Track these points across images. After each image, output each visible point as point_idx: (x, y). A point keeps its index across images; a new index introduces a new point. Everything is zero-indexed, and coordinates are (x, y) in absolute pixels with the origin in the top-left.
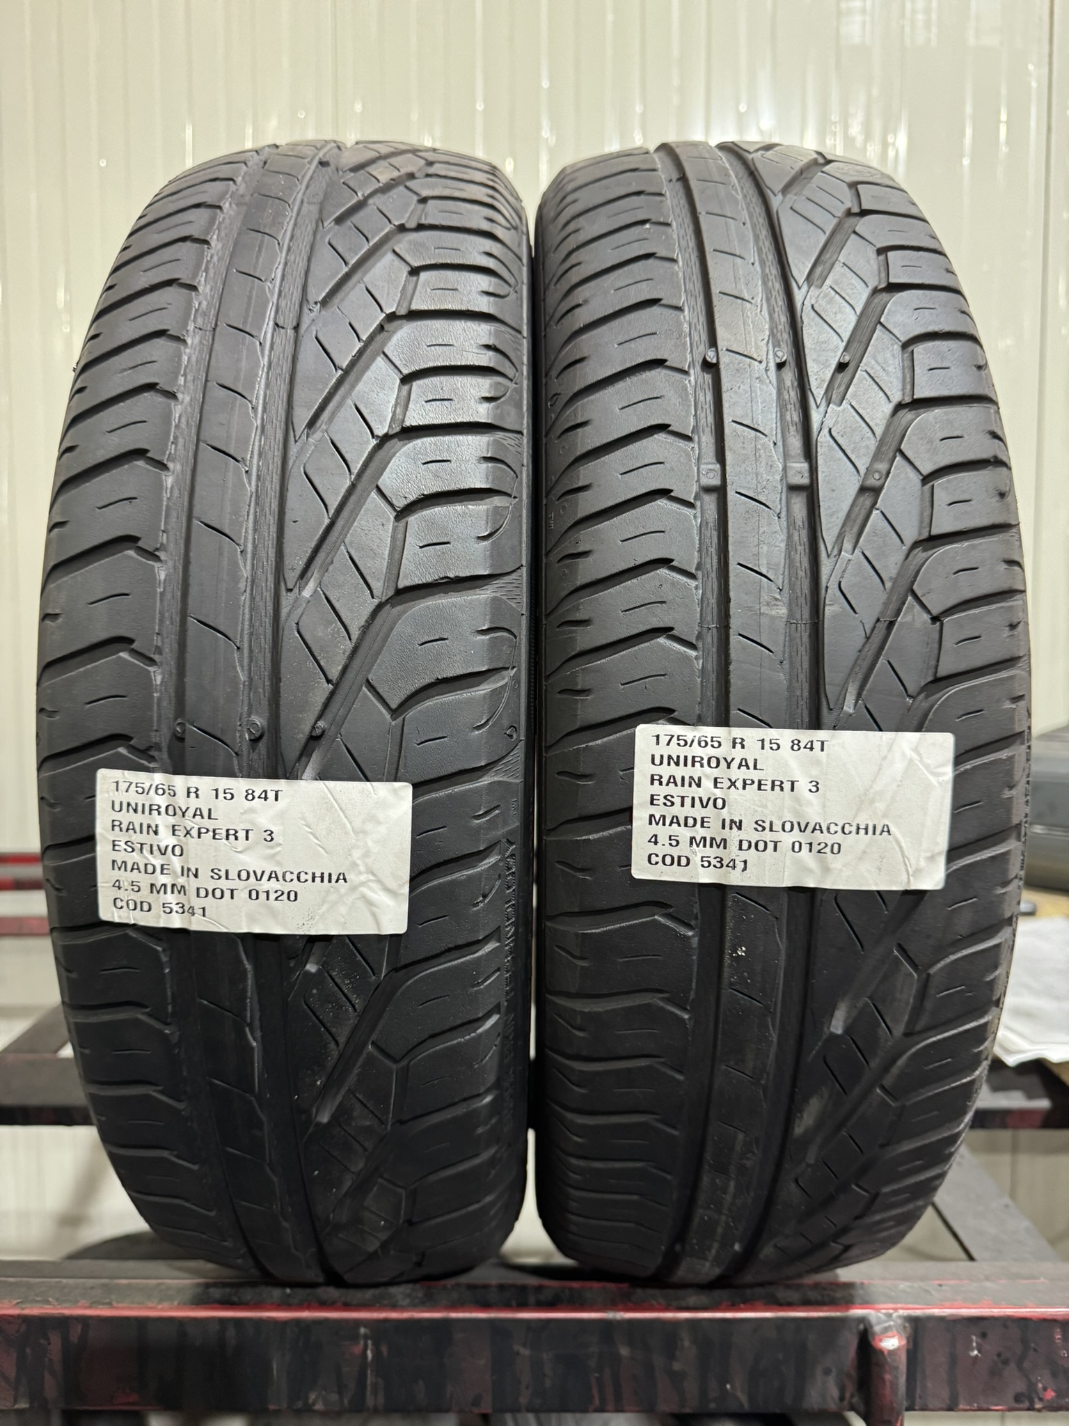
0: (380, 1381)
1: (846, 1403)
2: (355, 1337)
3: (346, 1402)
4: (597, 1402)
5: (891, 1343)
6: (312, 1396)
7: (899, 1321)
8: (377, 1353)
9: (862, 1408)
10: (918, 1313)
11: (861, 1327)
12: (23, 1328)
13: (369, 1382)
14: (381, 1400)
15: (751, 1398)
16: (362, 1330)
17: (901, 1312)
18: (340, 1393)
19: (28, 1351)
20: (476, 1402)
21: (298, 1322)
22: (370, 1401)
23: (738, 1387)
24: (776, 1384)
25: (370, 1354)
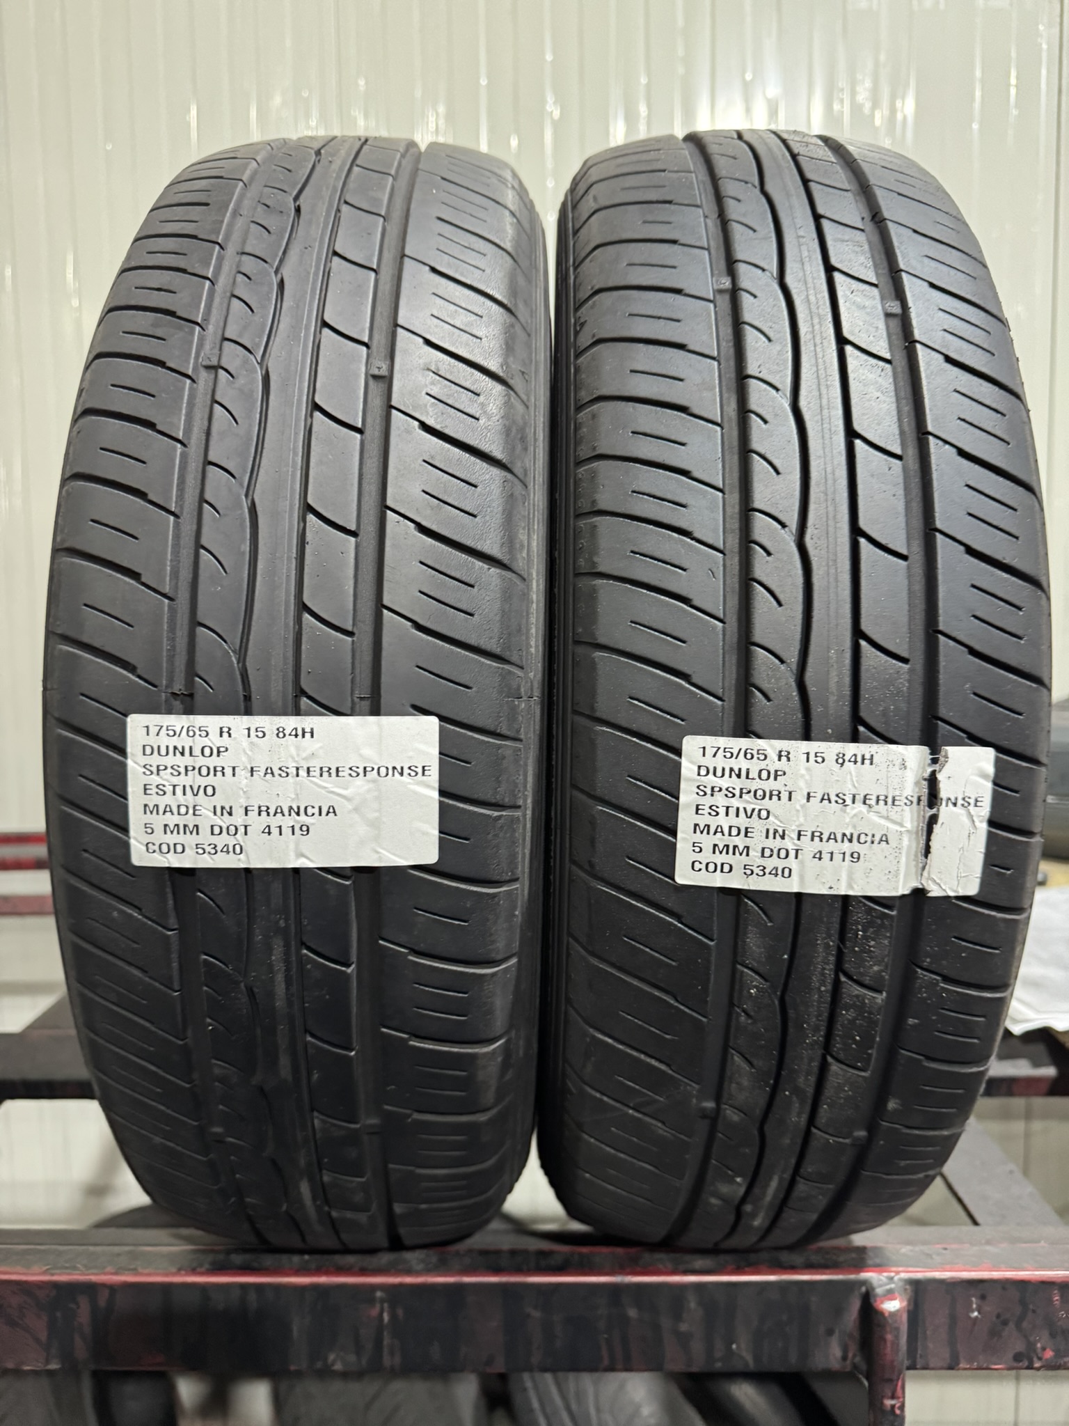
0: (396, 1342)
2: (371, 1301)
3: (364, 1362)
4: (606, 1362)
5: (892, 1306)
6: (332, 1357)
7: (901, 1284)
8: (393, 1316)
10: (919, 1276)
11: (864, 1289)
12: (54, 1294)
13: (385, 1343)
14: (397, 1360)
15: (757, 1358)
17: (903, 1275)
18: (358, 1354)
19: (58, 1314)
20: (490, 1361)
21: (315, 1287)
22: (387, 1361)
23: (743, 1346)
24: (780, 1344)
25: (386, 1317)
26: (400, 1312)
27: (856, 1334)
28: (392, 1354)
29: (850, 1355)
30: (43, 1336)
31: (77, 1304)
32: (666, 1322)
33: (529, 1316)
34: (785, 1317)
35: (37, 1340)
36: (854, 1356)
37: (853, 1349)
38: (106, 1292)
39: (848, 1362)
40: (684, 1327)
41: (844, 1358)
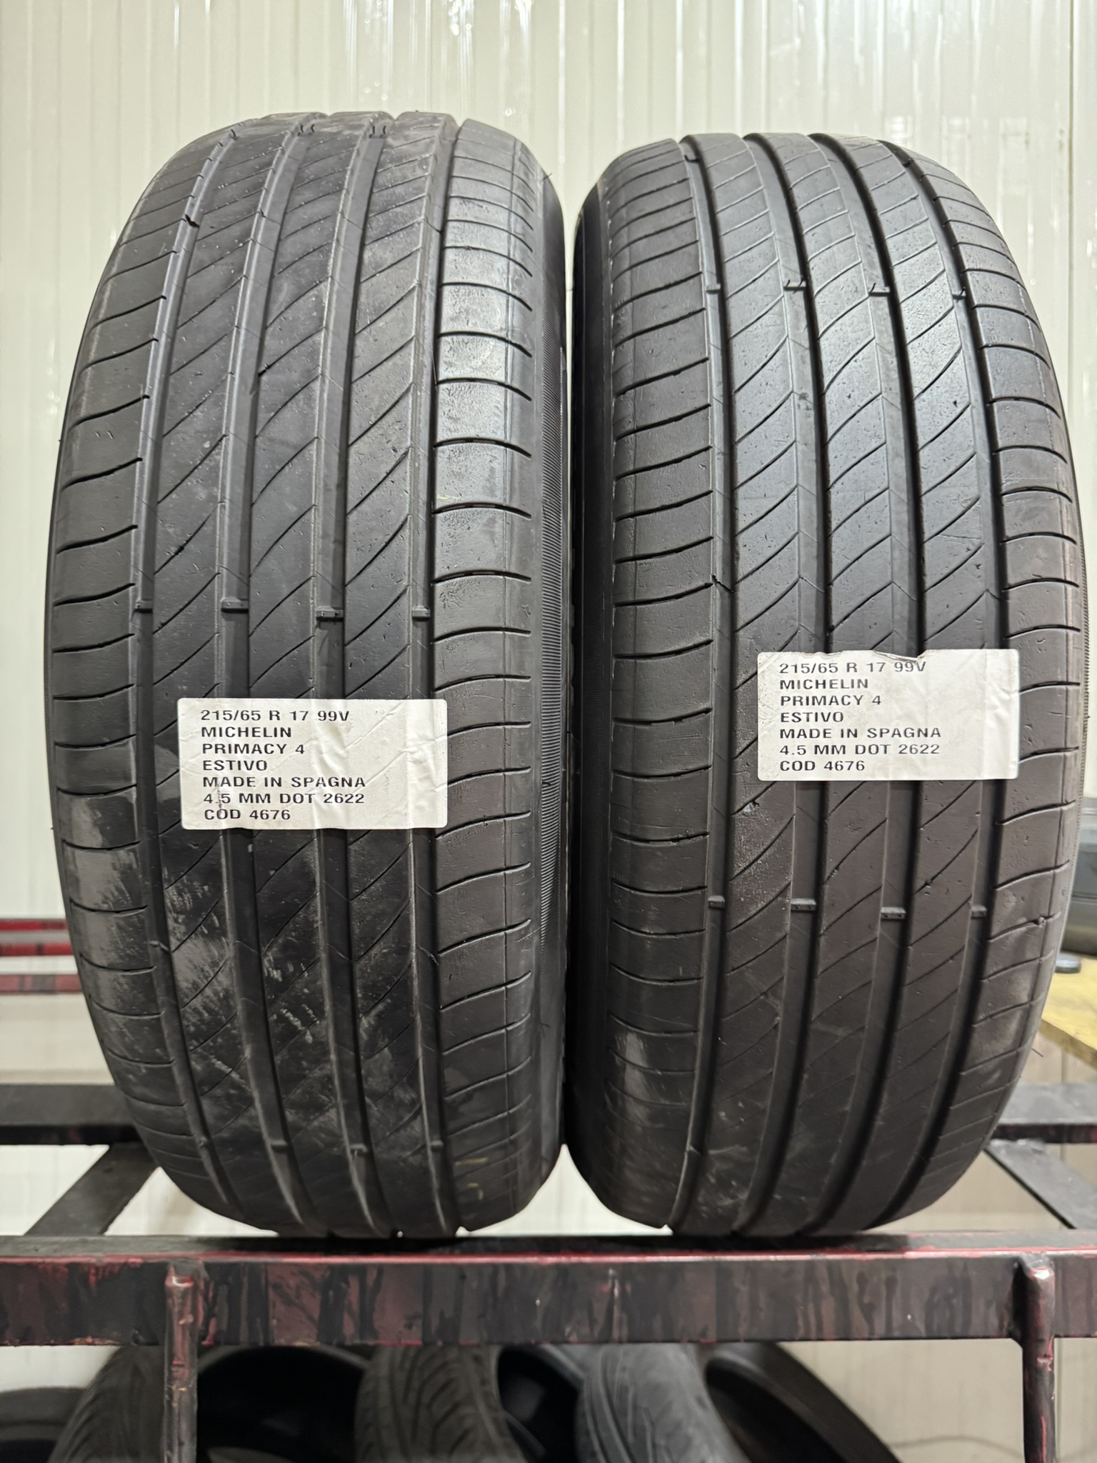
0: (625, 1317)
1: (1005, 1332)
2: (605, 1278)
3: (596, 1332)
4: (801, 1332)
5: (1043, 1275)
6: (568, 1330)
7: (1047, 1259)
8: (623, 1292)
9: (1018, 1333)
10: (1062, 1253)
11: (1016, 1265)
12: (328, 1274)
13: (615, 1317)
14: (625, 1331)
15: (928, 1325)
16: (611, 1272)
17: (1049, 1253)
18: (592, 1329)
19: (331, 1293)
20: (704, 1334)
21: (557, 1266)
22: (616, 1334)
23: (917, 1317)
24: (948, 1314)
25: (616, 1292)
26: (628, 1288)
27: (1010, 1305)
28: (620, 1326)
29: (1005, 1324)
30: (316, 1315)
31: (347, 1283)
33: (738, 1290)
34: (951, 1291)
35: (310, 1318)
36: (1009, 1325)
37: (1008, 1318)
38: (374, 1273)
40: (867, 1300)
41: (1001, 1327)
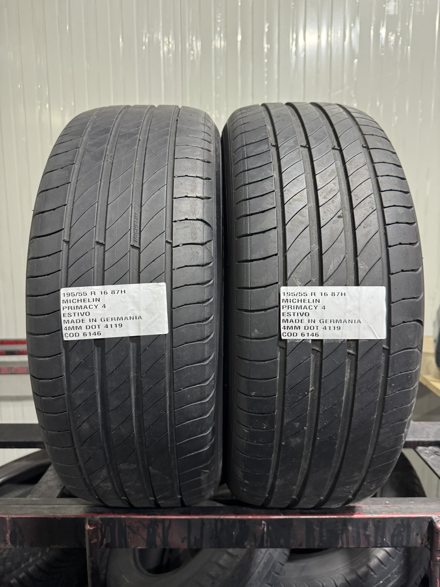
0: (269, 539)
2: (261, 524)
3: (257, 545)
4: (340, 545)
6: (246, 544)
8: (268, 530)
9: (429, 546)
11: (430, 520)
12: (149, 522)
13: (265, 538)
14: (269, 544)
15: (392, 542)
16: (263, 522)
18: (255, 542)
19: (151, 529)
20: (301, 545)
22: (265, 545)
23: (388, 539)
24: (400, 539)
25: (265, 529)
26: (270, 528)
27: (426, 535)
28: (267, 542)
29: (424, 542)
30: (145, 537)
31: (158, 526)
32: (361, 531)
33: (315, 529)
34: (402, 529)
35: (143, 539)
36: (425, 542)
37: (425, 540)
38: (168, 522)
39: (423, 544)
40: (368, 533)
41: (422, 543)
